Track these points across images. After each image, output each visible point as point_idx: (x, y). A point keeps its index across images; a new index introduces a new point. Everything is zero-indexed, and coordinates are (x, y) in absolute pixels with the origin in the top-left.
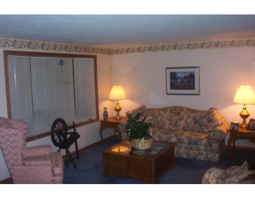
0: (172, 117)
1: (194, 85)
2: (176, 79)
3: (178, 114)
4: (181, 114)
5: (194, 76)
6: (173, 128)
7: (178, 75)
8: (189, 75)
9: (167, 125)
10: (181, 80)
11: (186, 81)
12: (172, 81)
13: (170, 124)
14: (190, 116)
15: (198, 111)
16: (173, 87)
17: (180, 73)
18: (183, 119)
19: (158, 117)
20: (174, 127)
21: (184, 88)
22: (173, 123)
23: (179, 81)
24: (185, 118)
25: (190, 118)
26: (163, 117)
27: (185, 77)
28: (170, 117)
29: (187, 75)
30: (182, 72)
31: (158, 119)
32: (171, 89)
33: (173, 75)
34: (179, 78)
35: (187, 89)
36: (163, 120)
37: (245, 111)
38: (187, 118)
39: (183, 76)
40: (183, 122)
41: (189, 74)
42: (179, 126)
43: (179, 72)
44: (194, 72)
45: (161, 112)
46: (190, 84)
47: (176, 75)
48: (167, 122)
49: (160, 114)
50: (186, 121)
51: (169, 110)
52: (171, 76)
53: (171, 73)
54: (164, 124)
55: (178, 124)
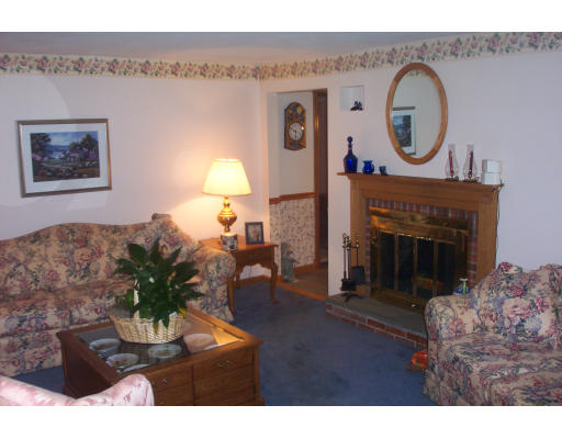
0: (72, 253)
1: (97, 166)
2: (51, 152)
3: (84, 243)
4: (92, 242)
5: (97, 143)
6: (81, 282)
7: (55, 142)
8: (85, 140)
9: (63, 277)
10: (63, 156)
11: (76, 155)
12: (38, 158)
13: (71, 273)
14: (114, 243)
15: (126, 228)
16: (41, 173)
17: (61, 136)
18: (101, 253)
19: (27, 261)
20: (82, 278)
21: (70, 175)
22: (78, 267)
23: (57, 156)
24: (105, 248)
25: (118, 247)
26: (45, 259)
27: (75, 147)
28: (65, 255)
29: (79, 140)
30: (65, 134)
31: (32, 267)
32: (35, 181)
33: (40, 143)
34: (57, 149)
35: (80, 176)
36: (46, 266)
37: (227, 210)
38: (110, 249)
39: (67, 144)
40: (103, 262)
41: (84, 136)
42: (96, 273)
43: (55, 134)
44: (96, 133)
45: (34, 247)
46: (87, 164)
47: (49, 140)
48: (62, 270)
49: (32, 254)
50: (110, 256)
51: (53, 237)
52: (33, 146)
53: (34, 137)
54: (55, 277)
55: (92, 267)
